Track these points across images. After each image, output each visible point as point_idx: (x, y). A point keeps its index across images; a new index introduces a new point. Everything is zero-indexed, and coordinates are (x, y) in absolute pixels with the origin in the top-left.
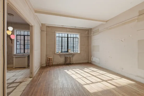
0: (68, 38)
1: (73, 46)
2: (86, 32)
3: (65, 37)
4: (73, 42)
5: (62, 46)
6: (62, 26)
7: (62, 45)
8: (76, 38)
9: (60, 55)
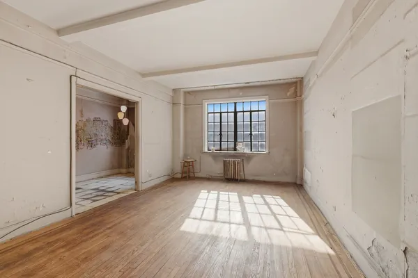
0: (236, 113)
1: (251, 134)
2: (288, 91)
3: (228, 112)
4: (251, 121)
5: (221, 134)
6: (213, 88)
7: (221, 132)
8: (258, 111)
9: (215, 156)
